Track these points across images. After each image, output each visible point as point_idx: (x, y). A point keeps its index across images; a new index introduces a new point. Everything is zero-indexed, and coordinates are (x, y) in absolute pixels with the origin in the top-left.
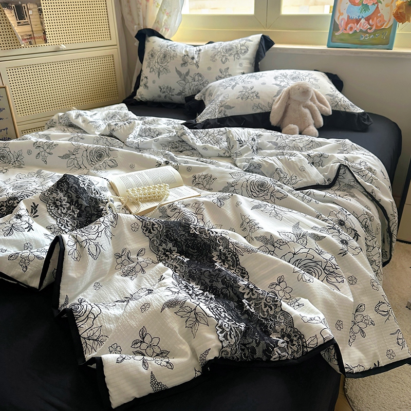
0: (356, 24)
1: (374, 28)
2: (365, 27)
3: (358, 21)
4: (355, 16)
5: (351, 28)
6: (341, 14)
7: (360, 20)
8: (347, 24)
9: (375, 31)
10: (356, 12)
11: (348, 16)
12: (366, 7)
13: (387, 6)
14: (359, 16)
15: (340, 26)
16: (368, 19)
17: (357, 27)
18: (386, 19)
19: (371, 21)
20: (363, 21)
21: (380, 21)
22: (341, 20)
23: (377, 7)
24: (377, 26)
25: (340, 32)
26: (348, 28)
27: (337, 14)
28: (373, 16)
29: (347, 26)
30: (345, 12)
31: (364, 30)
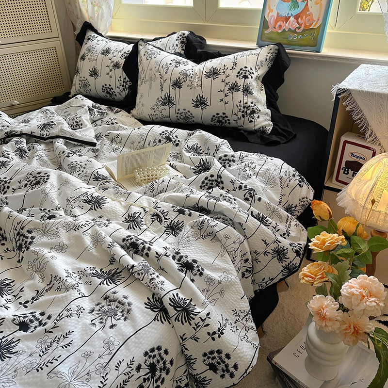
0: (285, 22)
1: (302, 27)
2: (294, 26)
3: (287, 19)
4: (284, 13)
5: (280, 27)
6: (271, 11)
7: (289, 17)
8: (276, 21)
9: (304, 30)
10: (286, 9)
11: (278, 13)
12: (295, 4)
13: (316, 3)
14: (288, 14)
15: (269, 24)
16: (297, 17)
17: (286, 26)
18: (315, 18)
19: (299, 19)
20: (292, 19)
21: (309, 20)
22: (271, 17)
23: (307, 5)
24: (305, 26)
25: (269, 30)
26: (277, 26)
27: (267, 11)
28: (302, 14)
29: (276, 24)
30: (274, 9)
31: (293, 29)
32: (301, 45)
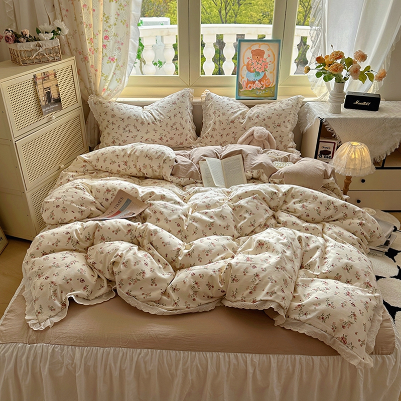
0: (253, 84)
1: (264, 87)
2: (259, 86)
3: (254, 82)
4: (252, 79)
5: (250, 87)
6: (243, 78)
7: (255, 81)
8: (247, 84)
9: (265, 88)
10: (252, 77)
11: (248, 79)
12: (258, 73)
13: (271, 73)
14: (254, 79)
15: (243, 86)
16: (260, 81)
17: (254, 86)
18: (271, 81)
19: (262, 82)
20: (257, 82)
21: (268, 82)
22: (243, 82)
23: (265, 74)
24: (266, 85)
25: (243, 89)
26: (248, 87)
27: (240, 78)
28: (263, 79)
29: (247, 85)
30: (245, 76)
31: (259, 88)
32: (265, 97)
